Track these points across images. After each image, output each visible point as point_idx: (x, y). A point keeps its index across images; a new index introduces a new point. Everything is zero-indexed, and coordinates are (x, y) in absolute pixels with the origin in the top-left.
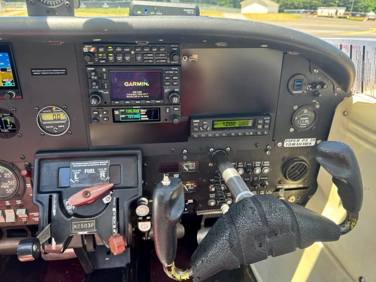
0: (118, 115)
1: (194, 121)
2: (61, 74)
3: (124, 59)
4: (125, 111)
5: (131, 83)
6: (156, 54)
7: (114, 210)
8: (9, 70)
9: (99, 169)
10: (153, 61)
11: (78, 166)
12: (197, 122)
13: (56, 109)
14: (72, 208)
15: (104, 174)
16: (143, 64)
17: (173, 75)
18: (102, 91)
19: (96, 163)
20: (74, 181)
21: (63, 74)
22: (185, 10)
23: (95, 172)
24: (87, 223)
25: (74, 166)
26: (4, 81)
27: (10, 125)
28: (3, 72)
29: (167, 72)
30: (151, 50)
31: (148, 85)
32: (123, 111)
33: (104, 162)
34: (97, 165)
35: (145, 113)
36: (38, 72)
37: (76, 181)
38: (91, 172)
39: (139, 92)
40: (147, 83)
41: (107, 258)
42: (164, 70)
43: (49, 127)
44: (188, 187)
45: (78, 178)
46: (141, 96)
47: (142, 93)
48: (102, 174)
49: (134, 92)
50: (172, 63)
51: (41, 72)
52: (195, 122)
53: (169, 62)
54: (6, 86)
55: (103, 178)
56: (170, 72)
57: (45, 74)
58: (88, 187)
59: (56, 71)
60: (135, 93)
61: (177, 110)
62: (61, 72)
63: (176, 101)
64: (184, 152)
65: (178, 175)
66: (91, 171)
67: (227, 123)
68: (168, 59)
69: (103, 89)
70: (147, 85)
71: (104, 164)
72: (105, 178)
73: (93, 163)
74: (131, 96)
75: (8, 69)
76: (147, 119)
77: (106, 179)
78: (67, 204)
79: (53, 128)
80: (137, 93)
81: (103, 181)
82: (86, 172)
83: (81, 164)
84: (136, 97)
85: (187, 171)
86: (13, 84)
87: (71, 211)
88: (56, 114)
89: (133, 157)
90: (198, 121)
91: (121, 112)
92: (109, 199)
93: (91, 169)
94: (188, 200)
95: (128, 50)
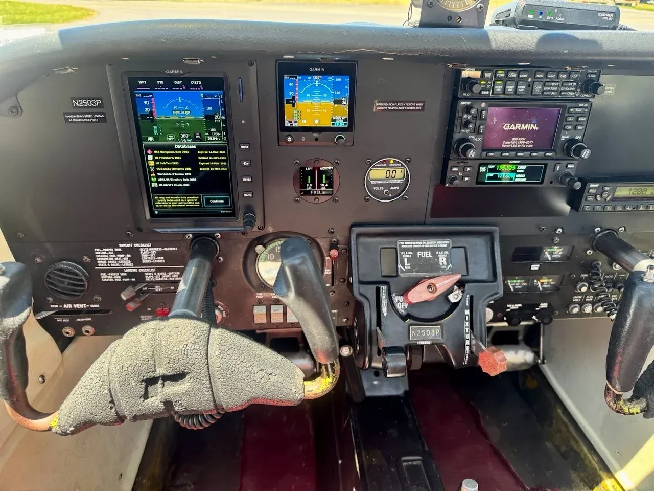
0: (485, 173)
1: (591, 186)
2: (416, 110)
3: (516, 90)
4: (496, 167)
5: (513, 125)
6: (563, 82)
7: (467, 312)
8: (345, 103)
9: (437, 253)
10: (556, 93)
11: (409, 246)
12: (595, 188)
13: (395, 162)
14: (404, 307)
15: (445, 259)
16: (541, 97)
17: (578, 115)
18: (473, 137)
19: (432, 243)
20: (404, 268)
21: (419, 110)
22: (599, 15)
23: (432, 257)
24: (430, 329)
25: (402, 246)
26: (334, 118)
27: (325, 184)
28: (336, 106)
29: (572, 110)
30: (558, 77)
31: (537, 129)
32: (493, 166)
33: (443, 243)
34: (434, 246)
35: (522, 171)
36: (384, 106)
37: (406, 268)
38: (427, 257)
39: (522, 139)
40: (536, 125)
41: (376, 380)
42: (568, 107)
43: (378, 189)
44: (542, 284)
45: (409, 265)
46: (523, 145)
47: (526, 141)
48: (442, 260)
49: (514, 139)
50: (582, 97)
51: (388, 106)
52: (592, 188)
53: (578, 94)
54: (335, 126)
55: (443, 265)
56: (577, 110)
57: (393, 110)
58: (434, 277)
59: (410, 105)
60: (515, 141)
61: (571, 168)
62: (416, 106)
63: (587, 155)
64: (557, 232)
65: (538, 266)
66: (427, 255)
67: (635, 190)
68: (577, 91)
69: (475, 134)
70: (535, 128)
71: (444, 246)
72: (447, 265)
73: (428, 243)
74: (508, 144)
75: (344, 101)
76: (524, 180)
77: (448, 268)
78: (397, 301)
79: (383, 190)
80: (518, 141)
81: (444, 270)
82: (420, 256)
83: (412, 243)
84: (516, 146)
85: (548, 260)
86: (345, 124)
87: (403, 311)
88: (391, 170)
89: (484, 236)
90: (597, 185)
91: (490, 169)
92: (458, 296)
93: (426, 252)
94: (541, 304)
95: (525, 76)
